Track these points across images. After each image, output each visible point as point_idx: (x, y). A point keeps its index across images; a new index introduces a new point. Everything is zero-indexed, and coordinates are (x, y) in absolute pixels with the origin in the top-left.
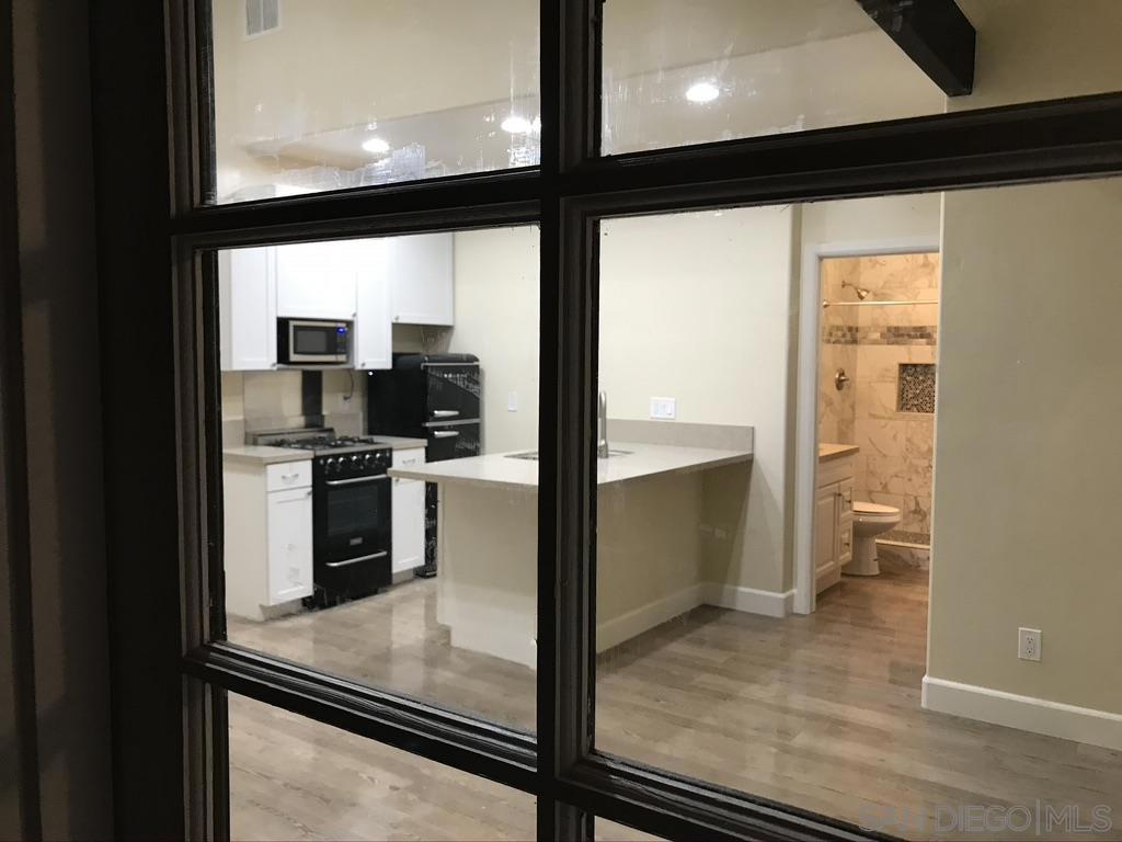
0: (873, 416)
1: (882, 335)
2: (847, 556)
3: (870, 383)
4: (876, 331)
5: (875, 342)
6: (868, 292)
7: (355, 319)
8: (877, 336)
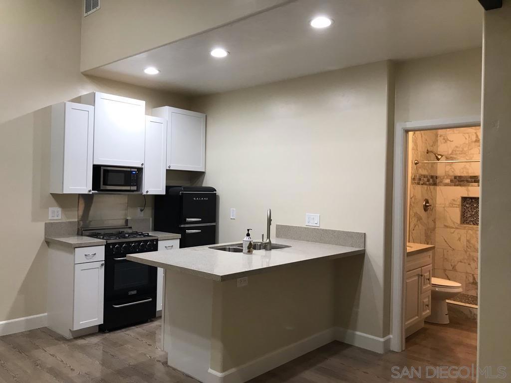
0: (446, 227)
1: (451, 181)
2: (427, 312)
3: (444, 207)
4: (447, 178)
5: (447, 185)
6: (442, 156)
7: (143, 166)
8: (448, 181)
